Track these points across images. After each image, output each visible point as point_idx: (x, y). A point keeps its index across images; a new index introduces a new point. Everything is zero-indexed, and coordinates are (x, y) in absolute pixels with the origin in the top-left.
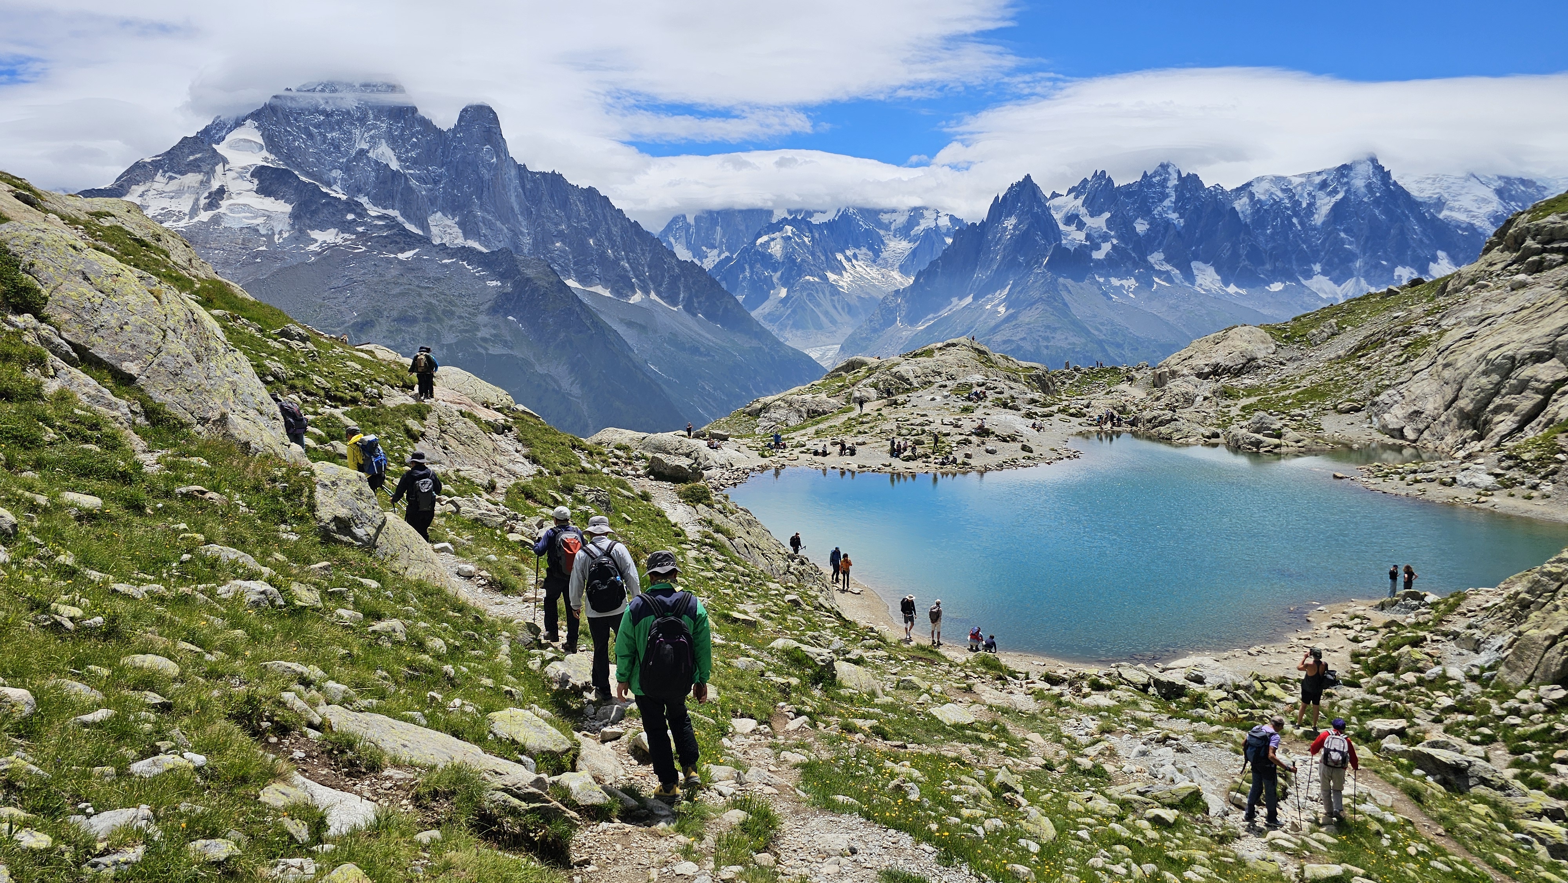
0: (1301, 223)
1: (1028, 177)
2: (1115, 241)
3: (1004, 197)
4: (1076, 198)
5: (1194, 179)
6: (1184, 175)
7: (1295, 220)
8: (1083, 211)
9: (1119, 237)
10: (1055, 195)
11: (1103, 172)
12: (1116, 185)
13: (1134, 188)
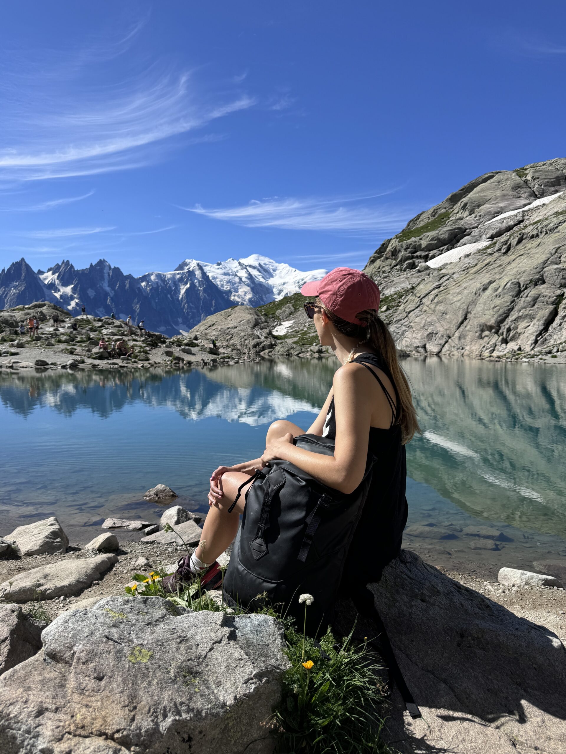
0: (172, 297)
1: (23, 260)
2: (77, 301)
3: (9, 270)
4: (53, 274)
5: (117, 270)
6: (112, 267)
7: (169, 296)
8: (57, 282)
9: (80, 298)
10: (41, 272)
11: (68, 261)
12: (76, 269)
13: (86, 271)
